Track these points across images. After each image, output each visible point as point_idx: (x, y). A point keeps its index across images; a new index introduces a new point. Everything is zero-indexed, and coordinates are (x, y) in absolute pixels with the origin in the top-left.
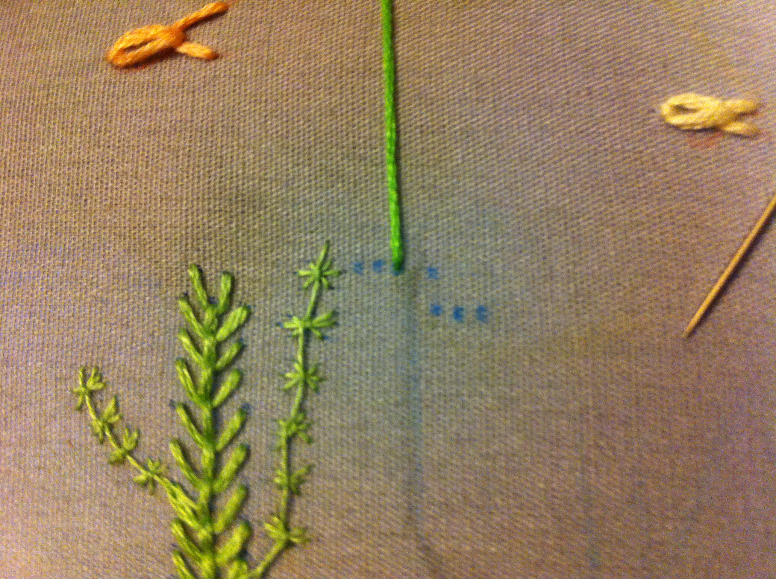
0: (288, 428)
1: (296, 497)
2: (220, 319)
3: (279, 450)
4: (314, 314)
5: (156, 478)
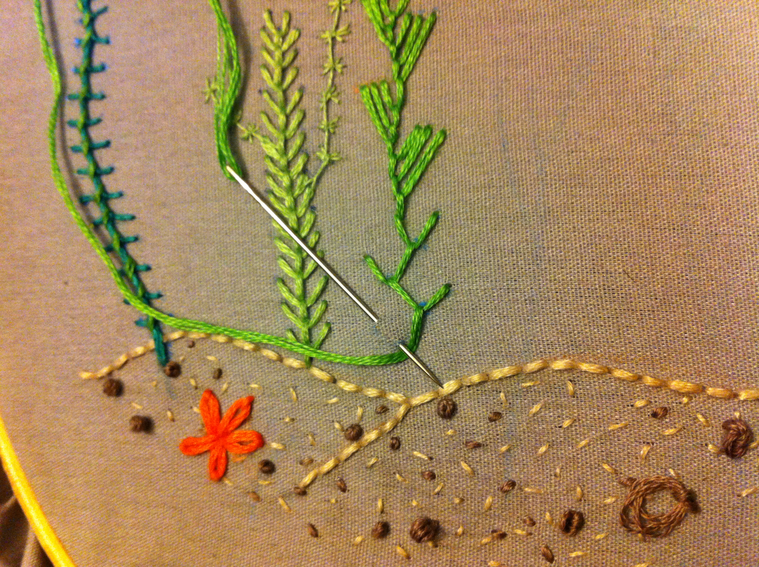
0: (326, 96)
1: (333, 136)
2: (284, 37)
3: (322, 109)
4: (337, 27)
5: (254, 134)
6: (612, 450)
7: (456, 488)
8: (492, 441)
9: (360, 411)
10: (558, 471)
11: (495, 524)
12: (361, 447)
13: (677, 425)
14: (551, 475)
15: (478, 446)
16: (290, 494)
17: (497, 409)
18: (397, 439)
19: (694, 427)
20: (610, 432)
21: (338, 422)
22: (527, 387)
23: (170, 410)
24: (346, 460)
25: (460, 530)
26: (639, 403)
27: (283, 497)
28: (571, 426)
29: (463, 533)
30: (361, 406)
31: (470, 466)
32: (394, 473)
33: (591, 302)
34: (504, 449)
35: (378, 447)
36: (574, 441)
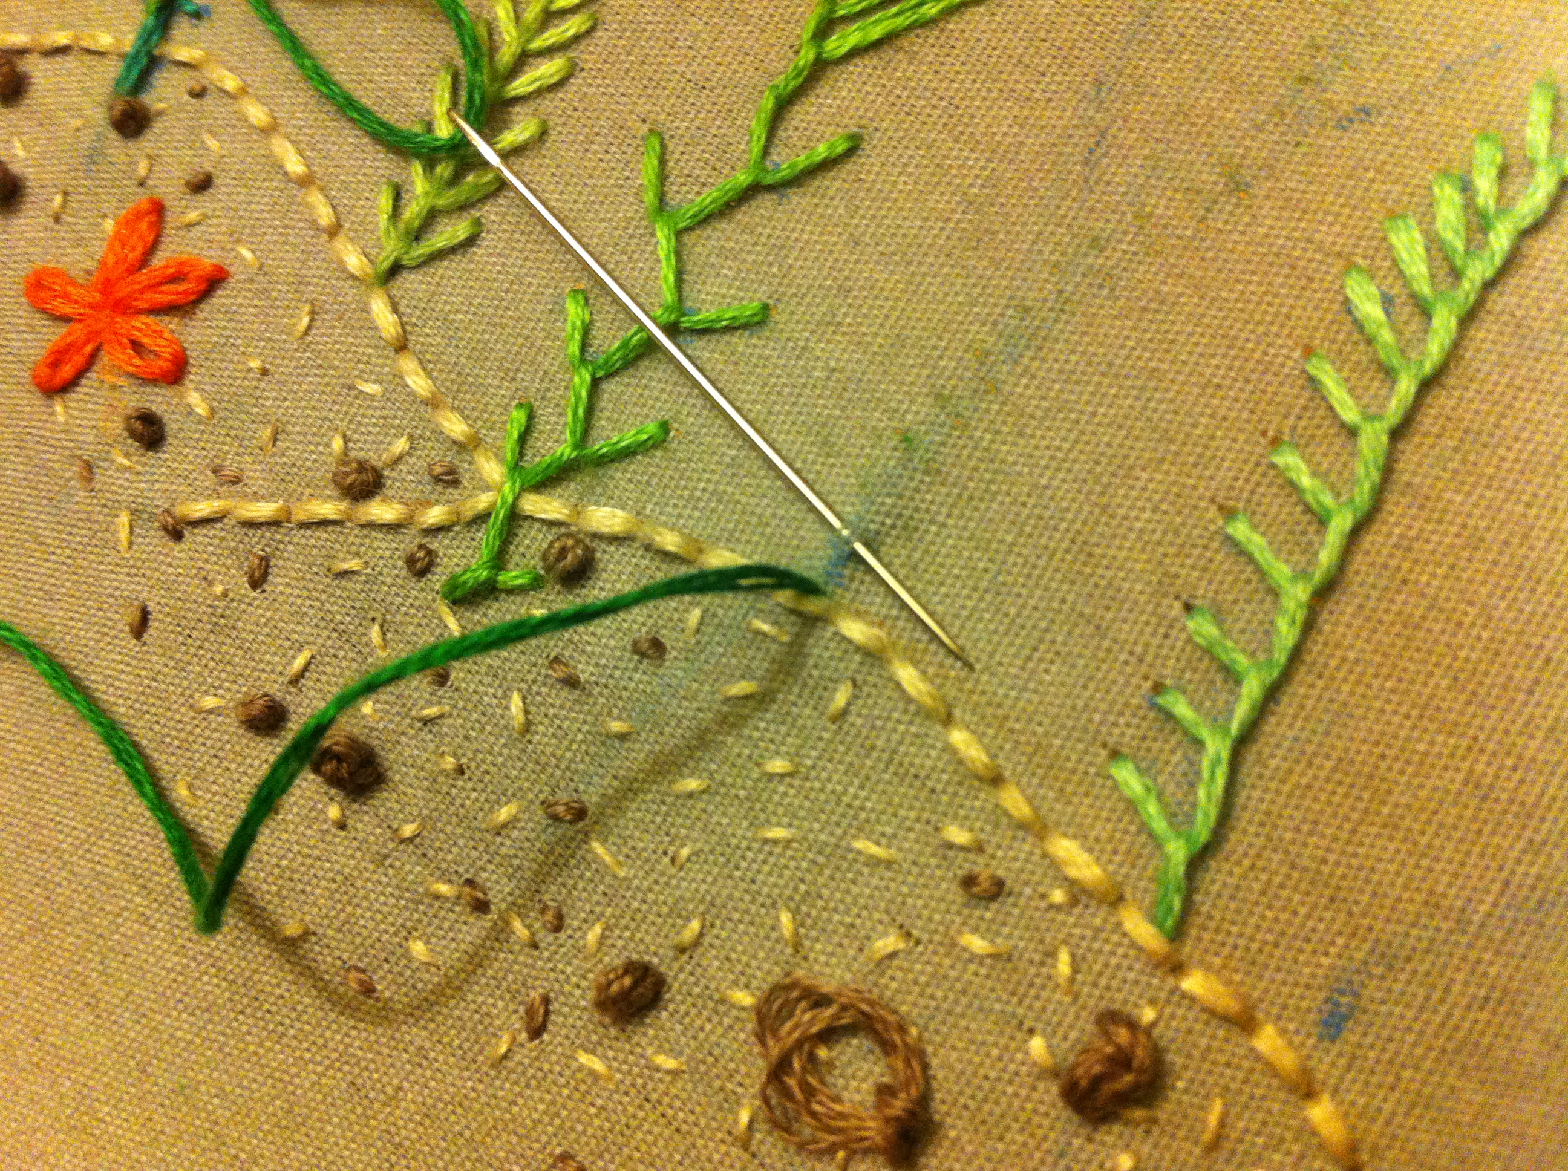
6: (825, 893)
7: (467, 738)
8: (606, 692)
9: (401, 445)
10: (685, 852)
11: (483, 869)
12: (350, 520)
13: (999, 940)
14: (665, 853)
15: (571, 682)
16: (152, 517)
17: (666, 637)
18: (430, 553)
19: (1033, 970)
20: (850, 850)
21: (344, 436)
22: (758, 633)
23: (65, 193)
24: (304, 525)
25: (408, 830)
26: (958, 835)
27: (133, 512)
28: (782, 776)
29: (411, 840)
30: (411, 437)
31: (527, 712)
32: (374, 619)
33: (1025, 552)
34: (616, 726)
35: (383, 543)
36: (763, 816)
